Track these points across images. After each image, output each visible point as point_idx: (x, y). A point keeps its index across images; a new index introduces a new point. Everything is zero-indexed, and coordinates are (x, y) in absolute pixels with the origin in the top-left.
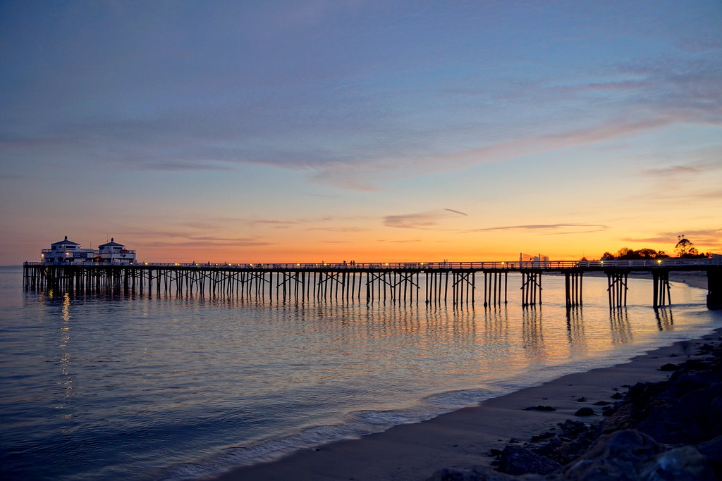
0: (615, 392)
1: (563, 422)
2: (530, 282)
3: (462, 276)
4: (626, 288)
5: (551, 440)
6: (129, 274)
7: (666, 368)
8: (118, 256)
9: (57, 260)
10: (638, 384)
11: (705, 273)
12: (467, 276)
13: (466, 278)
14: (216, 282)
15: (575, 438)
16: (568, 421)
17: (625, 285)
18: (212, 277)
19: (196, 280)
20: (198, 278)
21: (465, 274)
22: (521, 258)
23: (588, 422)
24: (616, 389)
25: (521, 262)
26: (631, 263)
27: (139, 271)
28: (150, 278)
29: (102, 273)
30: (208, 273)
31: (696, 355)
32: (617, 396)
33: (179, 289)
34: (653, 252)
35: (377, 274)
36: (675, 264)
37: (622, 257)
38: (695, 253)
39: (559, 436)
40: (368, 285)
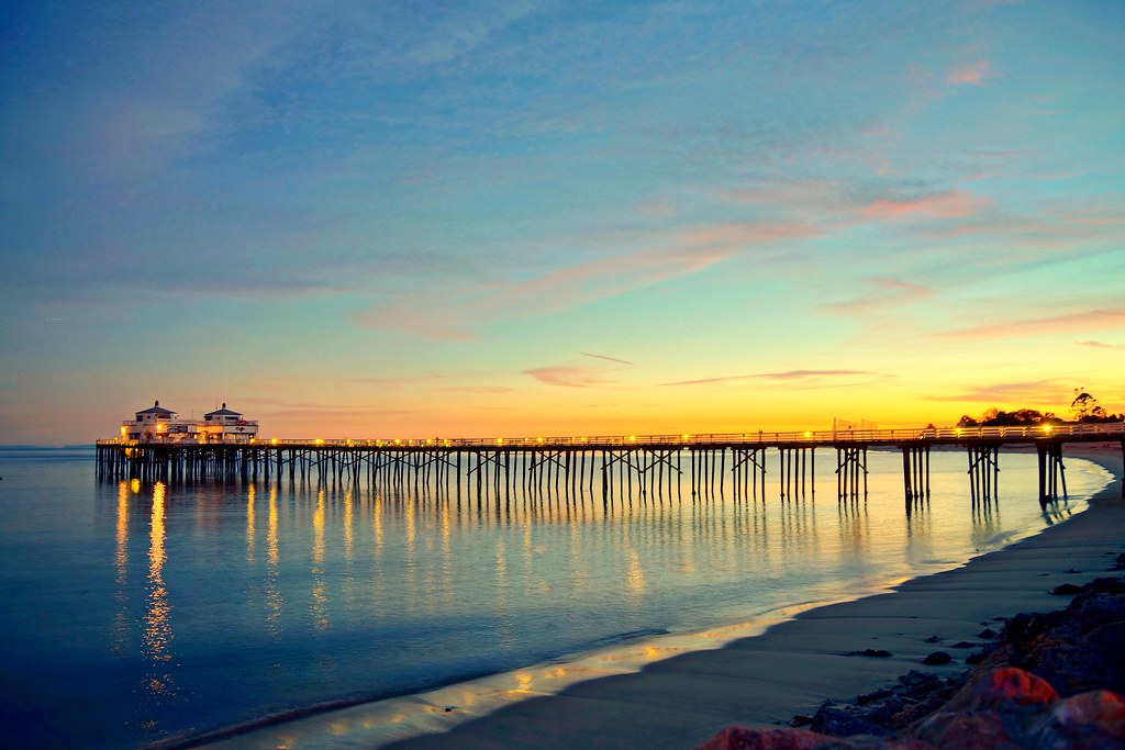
0: (984, 628)
1: (906, 674)
2: (849, 462)
3: (746, 454)
4: (997, 470)
5: (888, 702)
6: (249, 456)
7: (1062, 591)
8: (233, 429)
9: (144, 437)
10: (1020, 616)
11: (1118, 444)
12: (754, 453)
13: (752, 457)
14: (376, 467)
15: (924, 698)
16: (912, 672)
17: (995, 464)
18: (371, 460)
19: (348, 465)
20: (350, 461)
21: (750, 452)
22: (835, 425)
23: (942, 673)
24: (985, 624)
25: (835, 432)
26: (1002, 431)
27: (262, 453)
28: (280, 462)
29: (210, 456)
30: (365, 453)
31: (1109, 570)
32: (987, 634)
33: (322, 478)
34: (1036, 414)
35: (617, 453)
36: (1071, 430)
37: (989, 423)
38: (1102, 415)
39: (899, 695)
40: (604, 469)
